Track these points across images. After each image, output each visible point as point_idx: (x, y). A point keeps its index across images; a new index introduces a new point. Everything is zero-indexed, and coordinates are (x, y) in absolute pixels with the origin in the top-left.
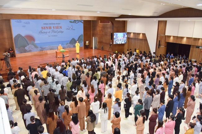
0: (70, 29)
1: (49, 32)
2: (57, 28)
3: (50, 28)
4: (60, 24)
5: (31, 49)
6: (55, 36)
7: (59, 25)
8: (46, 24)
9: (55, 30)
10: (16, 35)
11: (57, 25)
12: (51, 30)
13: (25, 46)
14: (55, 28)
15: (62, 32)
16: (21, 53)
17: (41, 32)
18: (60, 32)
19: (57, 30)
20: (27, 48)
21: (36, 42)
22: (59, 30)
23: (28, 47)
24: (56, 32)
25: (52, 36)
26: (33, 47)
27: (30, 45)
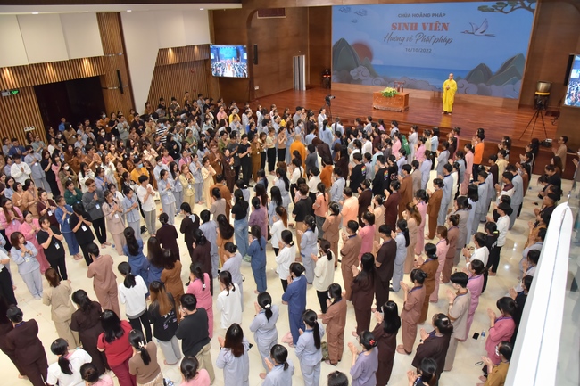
0: (478, 33)
1: (410, 39)
2: (435, 27)
3: (414, 27)
4: (444, 15)
5: (362, 78)
6: (424, 51)
7: (441, 20)
8: (404, 16)
9: (428, 33)
10: (338, 40)
11: (433, 20)
12: (414, 33)
13: (349, 69)
14: (428, 28)
15: (448, 41)
16: (342, 82)
17: (389, 38)
18: (440, 40)
19: (433, 33)
20: (353, 73)
21: (375, 62)
22: (438, 35)
23: (355, 70)
24: (428, 40)
25: (417, 50)
26: (366, 72)
27: (361, 67)
